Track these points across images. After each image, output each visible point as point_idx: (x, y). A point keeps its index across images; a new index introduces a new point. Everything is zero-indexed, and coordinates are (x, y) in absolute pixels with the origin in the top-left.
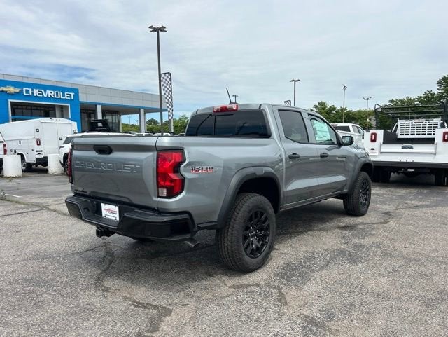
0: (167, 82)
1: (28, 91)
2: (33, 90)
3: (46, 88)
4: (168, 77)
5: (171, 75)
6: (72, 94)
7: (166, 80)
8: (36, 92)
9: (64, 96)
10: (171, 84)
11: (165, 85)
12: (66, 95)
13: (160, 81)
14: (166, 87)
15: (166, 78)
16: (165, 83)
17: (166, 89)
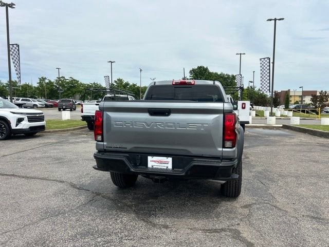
0: (15, 52)
4: (16, 48)
5: (18, 46)
7: (14, 50)
10: (19, 54)
11: (14, 55)
13: (9, 51)
14: (14, 57)
15: (14, 48)
16: (13, 53)
17: (15, 58)
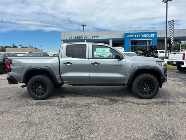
1: (136, 36)
2: (138, 35)
3: (143, 33)
4: (172, 23)
5: (174, 21)
6: (154, 35)
8: (140, 36)
9: (150, 36)
10: (174, 26)
12: (151, 35)
